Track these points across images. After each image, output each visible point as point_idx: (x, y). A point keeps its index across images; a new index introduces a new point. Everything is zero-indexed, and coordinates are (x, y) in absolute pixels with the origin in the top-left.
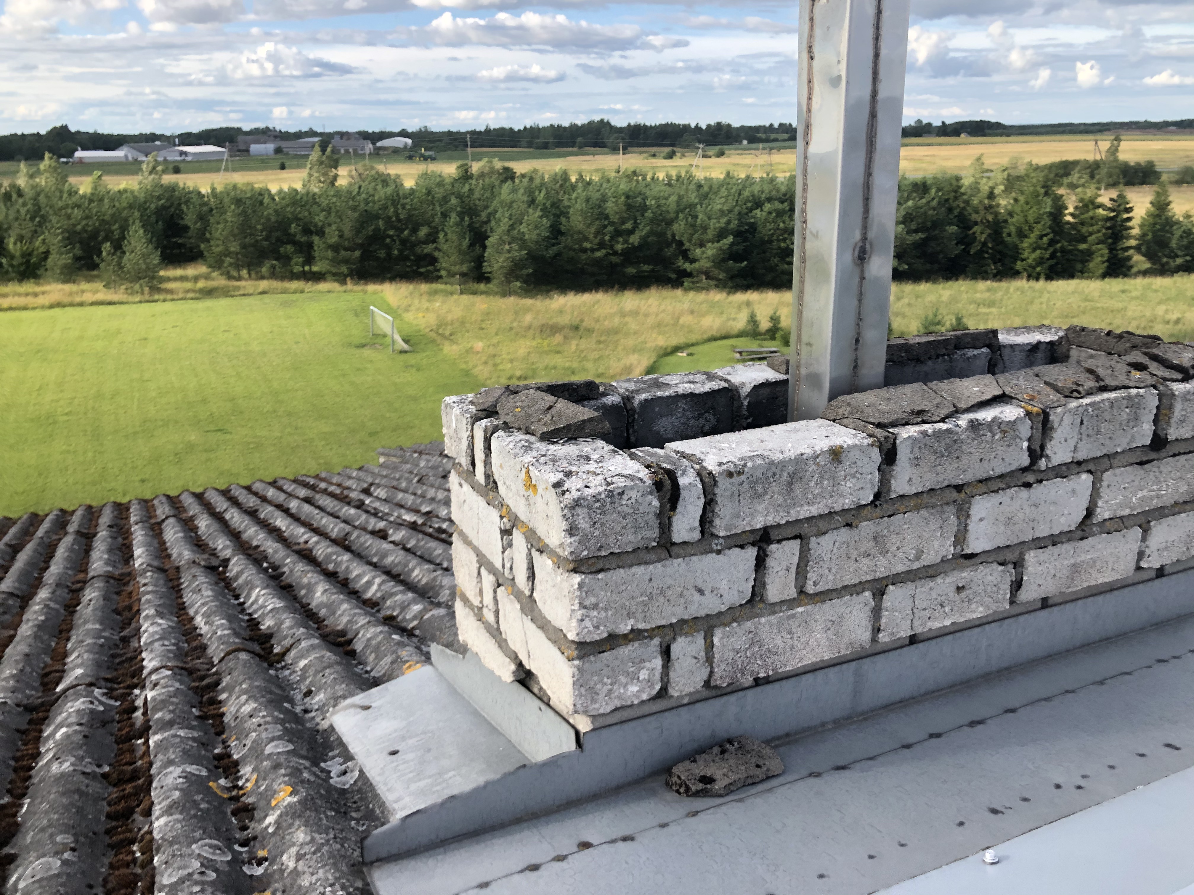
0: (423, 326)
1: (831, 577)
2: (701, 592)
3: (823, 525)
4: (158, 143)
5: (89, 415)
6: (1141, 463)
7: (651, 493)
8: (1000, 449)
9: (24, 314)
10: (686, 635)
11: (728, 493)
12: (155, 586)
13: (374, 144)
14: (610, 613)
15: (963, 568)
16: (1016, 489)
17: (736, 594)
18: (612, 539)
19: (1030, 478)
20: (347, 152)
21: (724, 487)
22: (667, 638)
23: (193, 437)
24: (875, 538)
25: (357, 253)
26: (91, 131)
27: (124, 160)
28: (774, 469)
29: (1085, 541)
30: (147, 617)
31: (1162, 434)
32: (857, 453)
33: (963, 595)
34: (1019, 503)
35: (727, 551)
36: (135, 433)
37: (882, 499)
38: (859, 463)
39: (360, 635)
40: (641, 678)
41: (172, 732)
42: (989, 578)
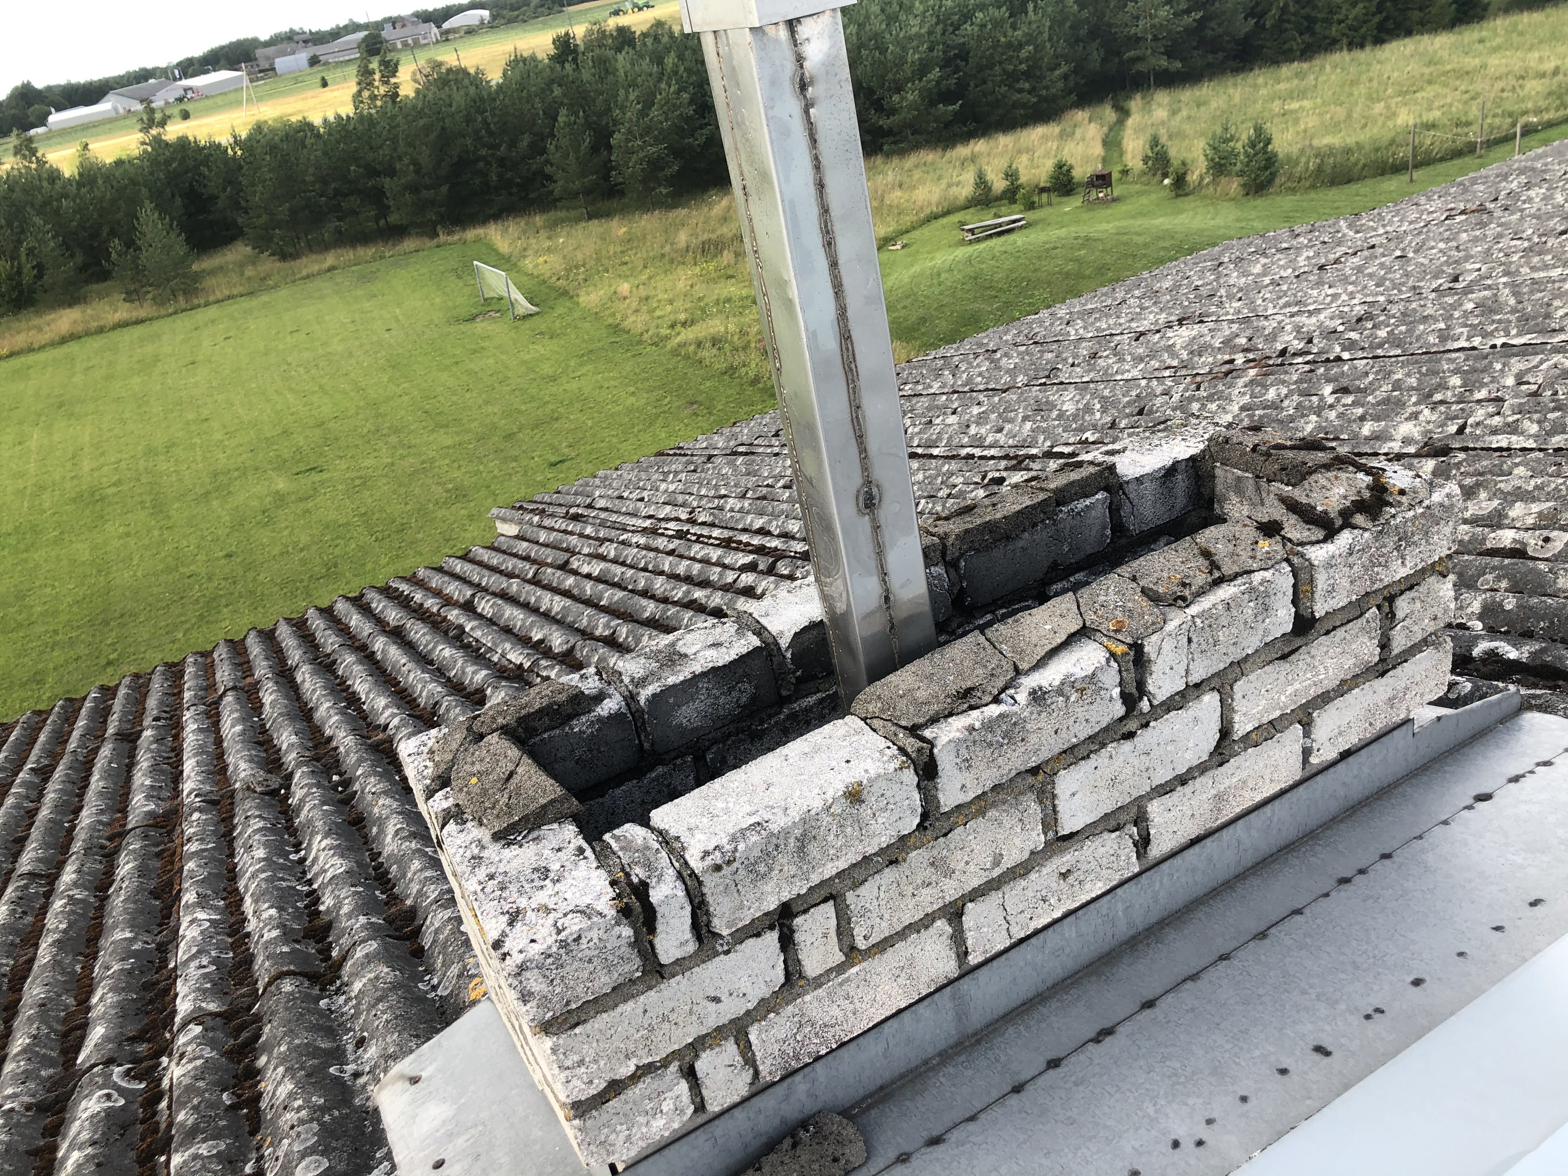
0: (548, 274)
1: (884, 924)
2: (716, 1000)
3: (857, 875)
4: (152, 81)
5: (144, 481)
6: (1284, 657)
7: (618, 924)
8: (1080, 712)
9: (31, 358)
10: (711, 1047)
11: (721, 888)
12: (202, 840)
13: (439, 27)
14: (602, 1063)
15: (1062, 851)
16: (1114, 744)
17: (763, 986)
18: (580, 989)
19: (1132, 725)
20: (405, 45)
21: (711, 884)
22: (687, 1059)
23: (281, 484)
24: (932, 864)
25: (445, 189)
26: (63, 82)
27: (113, 114)
28: (774, 841)
29: (1226, 765)
30: (187, 906)
31: (1306, 613)
32: (883, 784)
33: (1071, 879)
34: (1122, 758)
35: (738, 947)
36: (208, 493)
37: (932, 818)
38: (888, 794)
39: (428, 922)
40: (665, 1110)
41: (192, 1150)
42: (1102, 850)
